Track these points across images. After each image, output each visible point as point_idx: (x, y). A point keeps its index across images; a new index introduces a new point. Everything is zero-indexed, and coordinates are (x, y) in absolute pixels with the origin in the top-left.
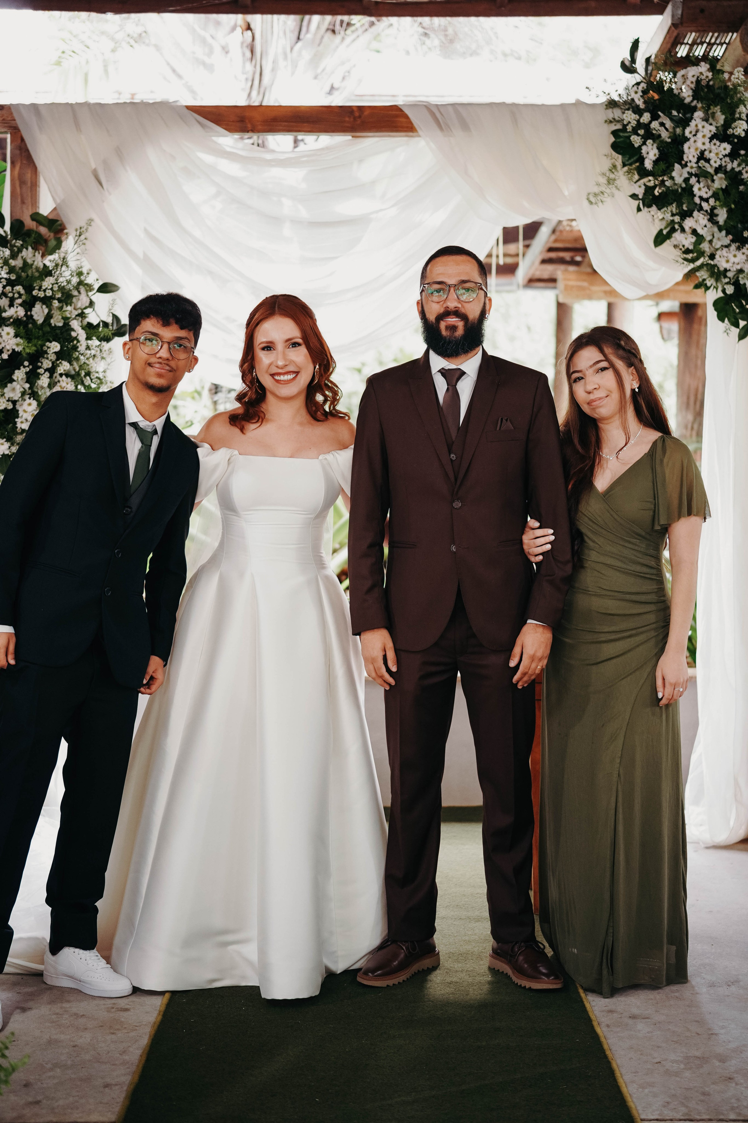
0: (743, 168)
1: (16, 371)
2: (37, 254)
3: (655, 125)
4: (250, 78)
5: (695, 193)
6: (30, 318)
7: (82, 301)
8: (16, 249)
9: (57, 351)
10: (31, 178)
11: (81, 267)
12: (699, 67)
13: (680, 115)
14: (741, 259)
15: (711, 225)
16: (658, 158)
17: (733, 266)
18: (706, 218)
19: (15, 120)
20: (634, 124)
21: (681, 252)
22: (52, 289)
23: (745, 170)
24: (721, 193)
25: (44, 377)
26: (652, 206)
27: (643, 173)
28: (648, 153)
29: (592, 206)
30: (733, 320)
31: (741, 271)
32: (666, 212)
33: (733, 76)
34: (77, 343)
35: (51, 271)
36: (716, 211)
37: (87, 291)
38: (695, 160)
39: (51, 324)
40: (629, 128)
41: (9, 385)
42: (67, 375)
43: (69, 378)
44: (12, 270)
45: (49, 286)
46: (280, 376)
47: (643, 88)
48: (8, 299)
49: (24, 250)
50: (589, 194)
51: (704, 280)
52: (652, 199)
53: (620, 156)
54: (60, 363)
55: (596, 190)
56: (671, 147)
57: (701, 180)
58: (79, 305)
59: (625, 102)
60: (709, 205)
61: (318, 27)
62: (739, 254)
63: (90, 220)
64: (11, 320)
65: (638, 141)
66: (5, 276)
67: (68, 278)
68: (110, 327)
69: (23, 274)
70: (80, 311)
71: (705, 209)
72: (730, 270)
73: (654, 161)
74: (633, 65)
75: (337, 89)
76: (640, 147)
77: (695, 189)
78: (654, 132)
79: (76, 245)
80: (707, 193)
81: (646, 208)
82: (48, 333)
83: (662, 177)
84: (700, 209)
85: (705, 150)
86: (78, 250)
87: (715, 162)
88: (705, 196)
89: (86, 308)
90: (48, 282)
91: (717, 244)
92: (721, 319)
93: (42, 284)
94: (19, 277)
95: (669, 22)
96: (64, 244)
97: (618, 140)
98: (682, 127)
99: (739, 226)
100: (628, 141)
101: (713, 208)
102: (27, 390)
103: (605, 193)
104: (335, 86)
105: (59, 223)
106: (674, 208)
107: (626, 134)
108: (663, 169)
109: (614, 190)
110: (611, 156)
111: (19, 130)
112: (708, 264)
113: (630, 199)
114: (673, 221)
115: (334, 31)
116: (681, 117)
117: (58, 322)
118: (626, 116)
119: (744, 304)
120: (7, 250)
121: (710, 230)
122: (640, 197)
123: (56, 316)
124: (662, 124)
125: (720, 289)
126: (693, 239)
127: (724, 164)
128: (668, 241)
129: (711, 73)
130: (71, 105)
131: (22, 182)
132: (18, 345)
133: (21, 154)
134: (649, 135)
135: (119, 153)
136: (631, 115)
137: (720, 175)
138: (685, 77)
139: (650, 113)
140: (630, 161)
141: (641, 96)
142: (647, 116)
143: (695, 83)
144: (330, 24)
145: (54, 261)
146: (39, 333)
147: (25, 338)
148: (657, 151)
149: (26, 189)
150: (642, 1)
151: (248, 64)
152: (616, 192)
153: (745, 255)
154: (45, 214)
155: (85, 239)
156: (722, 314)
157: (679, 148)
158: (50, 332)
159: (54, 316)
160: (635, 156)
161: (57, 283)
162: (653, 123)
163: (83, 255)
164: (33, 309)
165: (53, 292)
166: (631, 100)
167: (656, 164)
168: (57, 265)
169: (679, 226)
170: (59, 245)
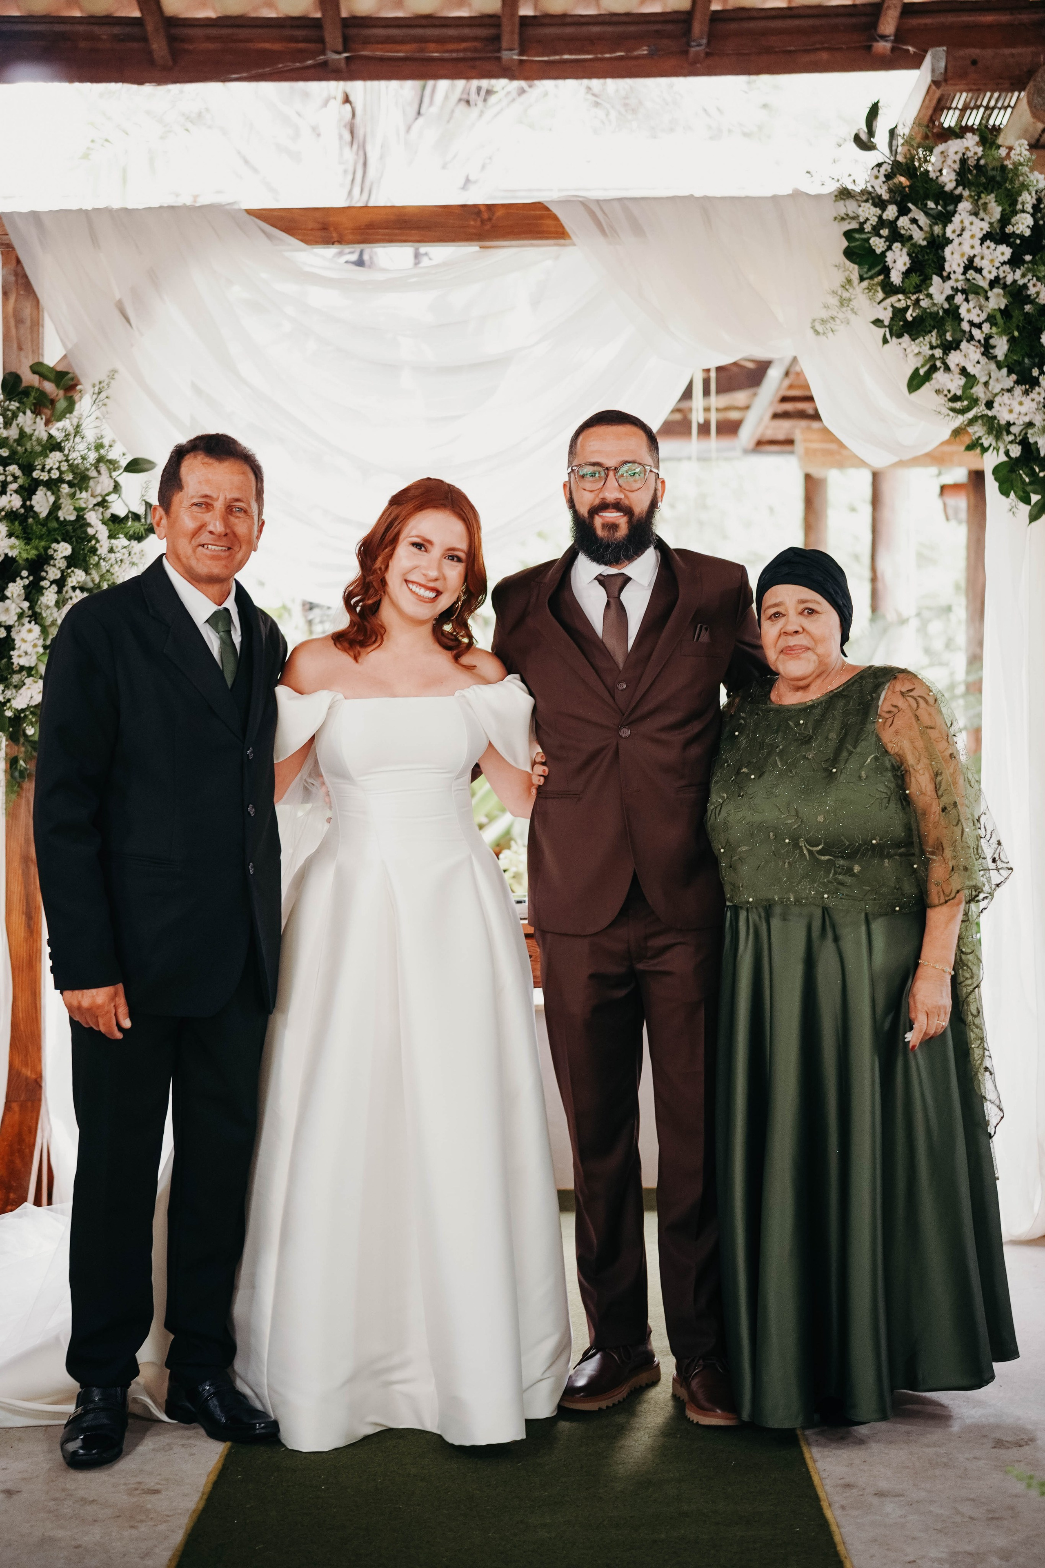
0: (1029, 280)
1: (11, 585)
2: (38, 419)
3: (903, 222)
4: (351, 169)
5: (962, 316)
6: (29, 509)
7: (102, 484)
8: (9, 414)
9: (67, 555)
10: (31, 314)
11: (102, 437)
12: (964, 140)
13: (939, 208)
14: (1029, 408)
15: (986, 360)
16: (909, 268)
17: (1018, 418)
18: (978, 350)
19: (7, 235)
20: (874, 220)
21: (946, 399)
22: (59, 468)
23: (1031, 281)
24: (998, 316)
25: (50, 592)
26: (903, 335)
27: (890, 289)
28: (895, 262)
29: (818, 337)
30: (1021, 494)
31: (1030, 425)
32: (922, 344)
33: (1013, 152)
34: (96, 544)
35: (60, 443)
36: (992, 341)
37: (109, 469)
38: (961, 270)
39: (59, 518)
40: (868, 227)
42: (82, 588)
44: (3, 443)
45: (54, 464)
47: (886, 170)
49: (21, 414)
50: (814, 320)
51: (980, 438)
52: (902, 325)
53: (856, 267)
54: (72, 571)
55: (824, 314)
56: (926, 253)
57: (971, 297)
58: (98, 490)
59: (863, 192)
60: (982, 332)
61: (446, 97)
62: (1027, 400)
63: (113, 371)
64: (3, 513)
65: (881, 246)
67: (82, 453)
68: (143, 520)
69: (19, 448)
70: (100, 499)
71: (977, 338)
72: (1014, 424)
73: (903, 273)
74: (872, 139)
75: (475, 182)
76: (883, 254)
77: (963, 311)
78: (903, 232)
79: (94, 407)
80: (978, 315)
81: (894, 338)
82: (55, 530)
83: (917, 295)
84: (971, 338)
85: (975, 256)
86: (98, 413)
87: (990, 272)
88: (977, 320)
89: (108, 494)
90: (54, 459)
91: (995, 387)
92: (1005, 492)
93: (45, 461)
94: (13, 453)
95: (928, 79)
96: (77, 406)
97: (853, 244)
98: (941, 224)
99: (1026, 361)
100: (867, 245)
101: (988, 338)
102: (26, 610)
103: (836, 319)
104: (471, 178)
105: (70, 376)
106: (933, 338)
107: (864, 236)
108: (916, 284)
109: (849, 314)
110: (844, 267)
111: (14, 249)
112: (982, 416)
113: (872, 326)
114: (933, 356)
115: (468, 102)
116: (941, 211)
117: (68, 515)
118: (863, 211)
119: (1037, 470)
121: (986, 367)
122: (886, 323)
123: (65, 506)
124: (914, 221)
125: (1002, 451)
126: (963, 381)
127: (1002, 275)
128: (927, 384)
129: (981, 148)
130: (86, 212)
131: (19, 321)
132: (12, 547)
133: (17, 281)
134: (896, 236)
135: (153, 276)
136: (869, 208)
137: (998, 291)
138: (945, 154)
139: (897, 205)
140: (870, 274)
141: (884, 182)
142: (892, 210)
143: (958, 162)
144: (463, 93)
145: (64, 429)
146: (41, 530)
147: (22, 537)
148: (907, 258)
149: (24, 330)
150: (893, 49)
151: (347, 149)
152: (852, 317)
153: (1035, 402)
154: (51, 365)
155: (107, 397)
156: (1005, 486)
157: (938, 253)
158: (58, 528)
159: (63, 506)
160: (876, 266)
161: (67, 461)
162: (901, 219)
163: (104, 420)
164: (34, 497)
165: (61, 473)
166: (870, 189)
167: (906, 277)
168: (68, 435)
169: (942, 363)
170: (70, 408)
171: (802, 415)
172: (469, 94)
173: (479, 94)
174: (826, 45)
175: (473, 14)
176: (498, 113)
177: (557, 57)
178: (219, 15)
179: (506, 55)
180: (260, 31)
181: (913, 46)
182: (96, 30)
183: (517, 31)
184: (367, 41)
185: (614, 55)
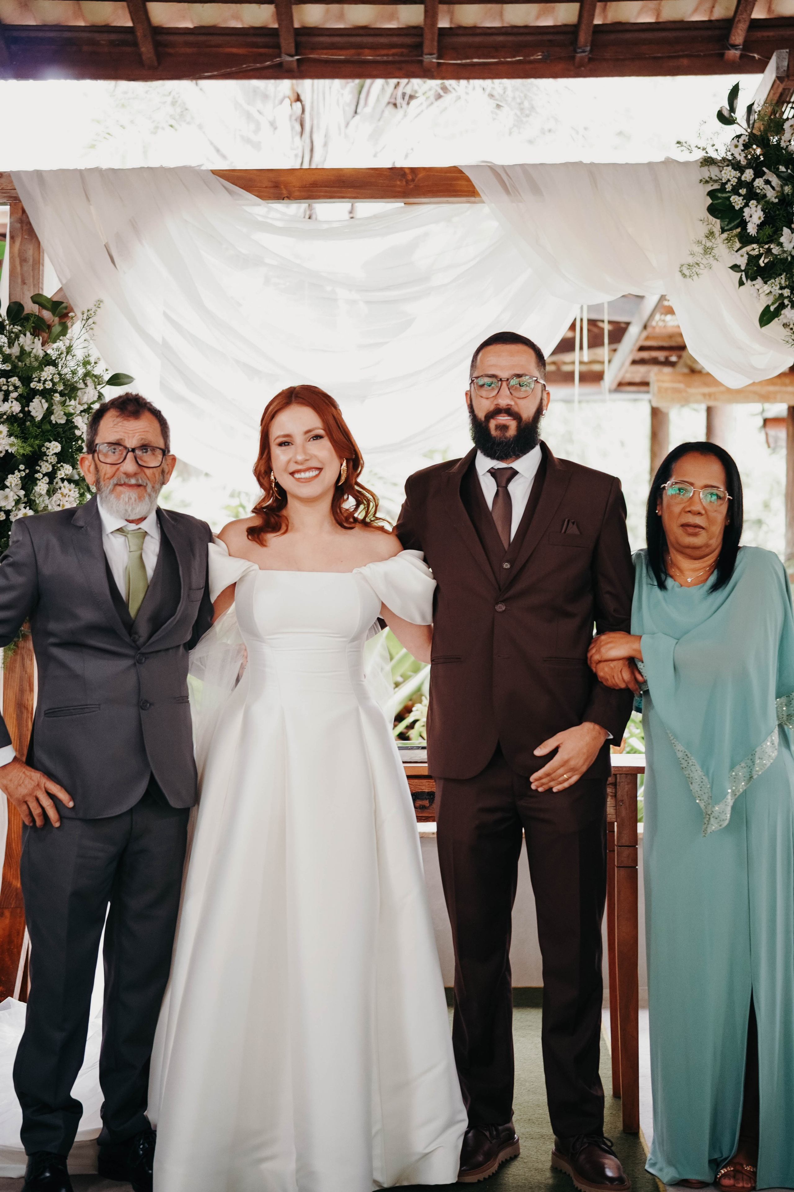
1: (10, 476)
2: (36, 340)
3: (759, 182)
4: (300, 155)
6: (27, 414)
7: (89, 394)
8: (13, 335)
9: (57, 452)
10: (33, 254)
11: (89, 355)
13: (789, 171)
16: (762, 221)
19: (15, 189)
20: (734, 182)
21: (792, 332)
22: (52, 380)
25: (42, 482)
26: (757, 278)
27: (745, 239)
28: (751, 217)
29: (685, 279)
32: (773, 285)
34: (82, 443)
35: (55, 360)
37: (94, 381)
39: (52, 421)
40: (729, 187)
42: (70, 481)
43: (72, 484)
44: (6, 359)
45: (48, 376)
46: (300, 474)
47: (744, 141)
49: (22, 335)
50: (682, 265)
52: (756, 270)
53: (718, 221)
54: (62, 466)
55: (691, 260)
56: (778, 208)
58: (85, 399)
59: (724, 159)
61: (378, 100)
63: (99, 301)
64: (5, 417)
65: (739, 203)
67: (72, 368)
69: (20, 363)
70: (86, 406)
73: (758, 226)
74: (732, 114)
76: (741, 209)
78: (758, 191)
79: (84, 330)
81: (749, 281)
82: (48, 431)
83: (769, 245)
86: (86, 336)
89: (93, 403)
90: (48, 372)
93: (41, 374)
94: (15, 367)
95: (774, 76)
96: (69, 331)
97: (716, 202)
98: (790, 184)
100: (728, 203)
102: (22, 497)
103: (700, 264)
105: (64, 305)
106: (782, 279)
107: (724, 195)
108: (769, 234)
109: (711, 260)
110: (708, 222)
111: (20, 201)
113: (730, 270)
114: (781, 295)
115: (395, 105)
116: (790, 173)
117: (59, 419)
118: (725, 173)
120: (3, 336)
122: (743, 268)
123: (57, 412)
124: (768, 182)
128: (776, 319)
130: (80, 171)
131: (23, 260)
132: (12, 445)
133: (22, 227)
134: (752, 195)
135: (134, 226)
136: (730, 171)
139: (753, 170)
140: (730, 226)
141: (742, 151)
142: (750, 173)
145: (58, 349)
146: (36, 431)
147: (20, 437)
148: (762, 213)
149: (28, 267)
150: (742, 56)
151: (297, 138)
152: (714, 263)
154: (49, 296)
155: (94, 323)
157: (787, 209)
158: (51, 430)
159: (55, 411)
160: (735, 220)
161: (59, 374)
162: (757, 180)
163: (91, 342)
164: (31, 404)
165: (54, 384)
166: (730, 158)
167: (761, 229)
168: (62, 353)
169: (789, 301)
170: (64, 331)
171: (655, 362)
172: (396, 99)
173: (403, 99)
174: (686, 53)
175: (400, 26)
176: (419, 114)
177: (468, 61)
178: (196, 25)
179: (427, 58)
180: (228, 38)
181: (758, 54)
182: (97, 36)
183: (436, 38)
184: (314, 48)
185: (514, 59)
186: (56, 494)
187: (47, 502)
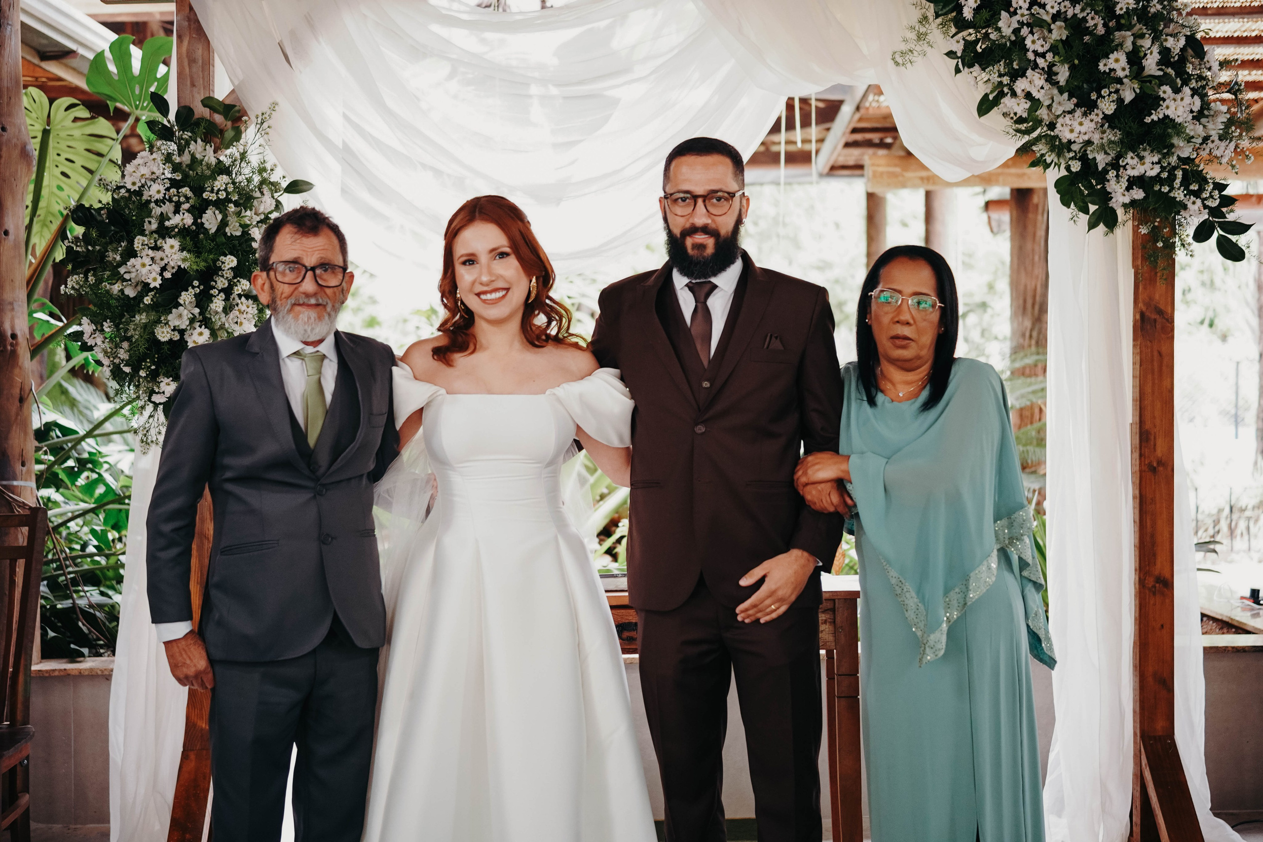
0: (1088, 14)
1: (183, 293)
2: (208, 147)
5: (1027, 47)
6: (200, 226)
7: (266, 204)
8: (182, 142)
9: (233, 267)
10: (203, 54)
11: (265, 162)
14: (1088, 128)
15: (1049, 86)
16: (979, 4)
17: (1078, 137)
18: (1042, 77)
21: (1012, 121)
22: (225, 190)
24: (1060, 46)
25: (218, 299)
26: (974, 65)
27: (961, 24)
28: (966, 1)
29: (898, 68)
30: (1082, 204)
31: (1089, 143)
32: (991, 72)
35: (229, 167)
36: (1055, 69)
37: (271, 190)
38: (1026, 5)
39: (227, 233)
41: (174, 310)
42: (247, 297)
43: (250, 300)
44: (176, 168)
45: (222, 186)
46: (487, 295)
48: (173, 204)
49: (192, 142)
50: (894, 53)
51: (1043, 155)
52: (973, 56)
53: (932, 5)
54: (238, 281)
55: (903, 47)
57: (1034, 30)
58: (262, 209)
60: (1046, 61)
62: (1086, 121)
63: (273, 103)
64: (176, 230)
66: (169, 176)
67: (247, 176)
69: (191, 172)
70: (263, 217)
71: (1041, 66)
72: (1074, 142)
73: (974, 9)
77: (1028, 42)
79: (258, 135)
80: (1042, 46)
81: (966, 68)
82: (223, 244)
83: (986, 30)
84: (1035, 66)
86: (261, 141)
87: (1052, 7)
88: (1041, 50)
89: (271, 213)
90: (222, 181)
91: (1058, 110)
92: (1066, 203)
93: (214, 183)
94: (186, 176)
96: (243, 136)
99: (1085, 86)
101: (1051, 65)
102: (197, 316)
103: (914, 52)
105: (237, 108)
106: (1001, 66)
108: (986, 19)
109: (926, 47)
110: (921, 6)
112: (1046, 136)
113: (946, 57)
114: (1000, 83)
117: (235, 231)
119: (1094, 182)
120: (173, 143)
121: (1048, 92)
122: (959, 54)
123: (232, 223)
125: (1063, 166)
126: (1027, 105)
127: (1063, 10)
128: (996, 108)
131: (192, 61)
132: (184, 260)
133: (190, 25)
135: (309, 21)
137: (1058, 23)
140: (944, 11)
145: (231, 156)
146: (210, 245)
147: (193, 251)
149: (197, 69)
152: (928, 49)
153: (1094, 122)
154: (221, 99)
155: (269, 127)
156: (1066, 197)
158: (225, 243)
159: (230, 223)
160: (951, 4)
161: (234, 183)
163: (267, 147)
164: (204, 215)
165: (228, 193)
167: (977, 13)
168: (235, 160)
169: (1009, 89)
170: (237, 137)
171: (870, 144)
186: (234, 311)
187: (223, 319)
